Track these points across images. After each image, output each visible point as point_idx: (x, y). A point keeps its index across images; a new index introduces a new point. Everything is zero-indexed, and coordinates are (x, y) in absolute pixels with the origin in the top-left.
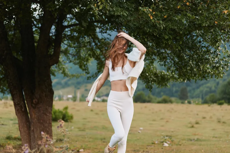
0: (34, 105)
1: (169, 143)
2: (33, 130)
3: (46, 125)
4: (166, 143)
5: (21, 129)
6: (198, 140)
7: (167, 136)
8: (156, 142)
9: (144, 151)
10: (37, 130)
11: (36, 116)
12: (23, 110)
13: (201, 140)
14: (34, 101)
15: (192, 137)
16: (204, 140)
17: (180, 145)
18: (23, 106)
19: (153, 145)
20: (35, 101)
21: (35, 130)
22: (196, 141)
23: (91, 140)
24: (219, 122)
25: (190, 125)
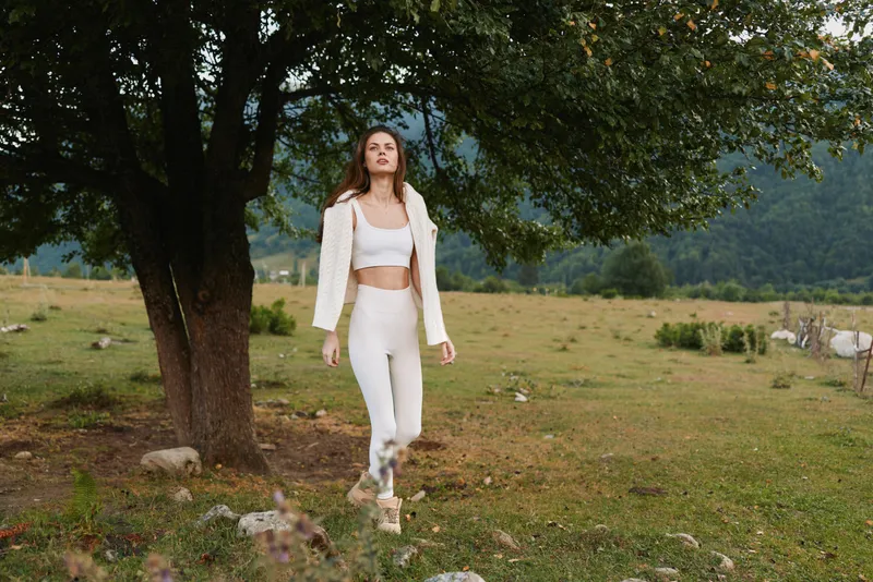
0: (200, 307)
1: (526, 392)
2: (198, 373)
4: (520, 392)
5: (164, 369)
6: (586, 383)
7: (515, 373)
8: (497, 391)
9: (472, 415)
11: (205, 335)
12: (170, 317)
13: (594, 385)
14: (200, 295)
15: (573, 376)
16: (602, 385)
17: (554, 398)
18: (170, 306)
19: (490, 397)
20: (204, 296)
21: (203, 372)
22: (582, 385)
23: (341, 383)
24: (617, 337)
25: (559, 345)
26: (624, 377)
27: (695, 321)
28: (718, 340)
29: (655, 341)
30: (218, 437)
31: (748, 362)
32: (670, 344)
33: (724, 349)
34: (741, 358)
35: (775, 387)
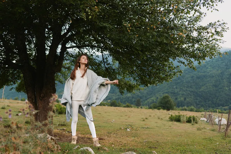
1: (130, 129)
2: (39, 115)
4: (129, 129)
6: (147, 128)
7: (129, 125)
8: (122, 128)
9: (114, 133)
10: (42, 115)
11: (42, 106)
12: (34, 101)
13: (149, 128)
14: (41, 95)
15: (144, 126)
16: (151, 128)
17: (137, 130)
18: (34, 98)
19: (121, 130)
20: (42, 95)
21: (40, 115)
23: (81, 125)
24: (159, 118)
25: (142, 120)
26: (158, 127)
27: (179, 114)
28: (185, 119)
29: (169, 119)
32: (173, 120)
33: (187, 122)
34: (191, 124)
35: (198, 130)
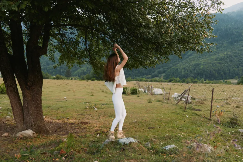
0: (28, 87)
2: (27, 108)
3: (39, 102)
8: (87, 107)
18: (15, 87)
20: (30, 84)
21: (29, 107)
22: (106, 105)
24: (103, 91)
25: (91, 94)
28: (130, 92)
30: (36, 126)
31: (138, 97)
33: (131, 94)
34: (136, 96)
35: (149, 102)
